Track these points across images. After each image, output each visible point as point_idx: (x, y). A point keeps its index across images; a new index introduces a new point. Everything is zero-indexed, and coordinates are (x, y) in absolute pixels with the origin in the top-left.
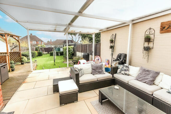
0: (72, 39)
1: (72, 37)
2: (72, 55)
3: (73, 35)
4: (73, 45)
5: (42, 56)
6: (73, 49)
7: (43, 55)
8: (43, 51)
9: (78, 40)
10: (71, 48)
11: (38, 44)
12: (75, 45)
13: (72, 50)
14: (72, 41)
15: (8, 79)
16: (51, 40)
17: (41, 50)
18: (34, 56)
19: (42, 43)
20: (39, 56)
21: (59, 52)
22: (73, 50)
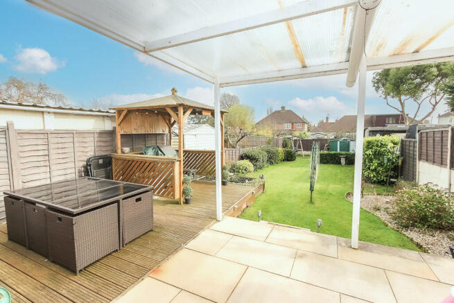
0: (401, 110)
1: (402, 105)
2: (392, 170)
3: (406, 95)
4: (403, 132)
5: (294, 160)
6: (398, 147)
7: (298, 159)
8: (299, 147)
9: (431, 112)
10: (391, 145)
11: (295, 130)
12: (411, 133)
13: (393, 153)
14: (399, 119)
15: (151, 230)
16: (327, 118)
17: (295, 146)
18: (273, 161)
19: (303, 128)
20: (288, 160)
21: (343, 152)
22: (398, 153)
